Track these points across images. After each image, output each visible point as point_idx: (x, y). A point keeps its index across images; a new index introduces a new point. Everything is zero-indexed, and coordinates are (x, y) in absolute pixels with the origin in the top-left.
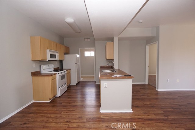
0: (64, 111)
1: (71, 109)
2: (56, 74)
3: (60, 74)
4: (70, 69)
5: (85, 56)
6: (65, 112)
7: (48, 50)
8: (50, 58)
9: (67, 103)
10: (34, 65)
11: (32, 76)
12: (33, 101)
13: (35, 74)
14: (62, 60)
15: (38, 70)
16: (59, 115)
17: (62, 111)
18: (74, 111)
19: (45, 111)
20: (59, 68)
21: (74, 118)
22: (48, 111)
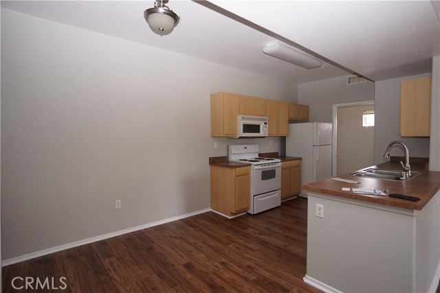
0: (238, 243)
1: (250, 246)
2: (250, 165)
3: (260, 167)
4: (301, 159)
5: (364, 125)
6: (237, 245)
7: (240, 117)
8: (244, 132)
9: (255, 231)
10: (216, 145)
11: (210, 164)
12: (210, 210)
13: (214, 161)
14: (285, 137)
15: (224, 154)
16: (221, 246)
17: (234, 242)
18: (253, 250)
19: (211, 230)
20: (277, 153)
21: (239, 263)
22: (215, 232)
